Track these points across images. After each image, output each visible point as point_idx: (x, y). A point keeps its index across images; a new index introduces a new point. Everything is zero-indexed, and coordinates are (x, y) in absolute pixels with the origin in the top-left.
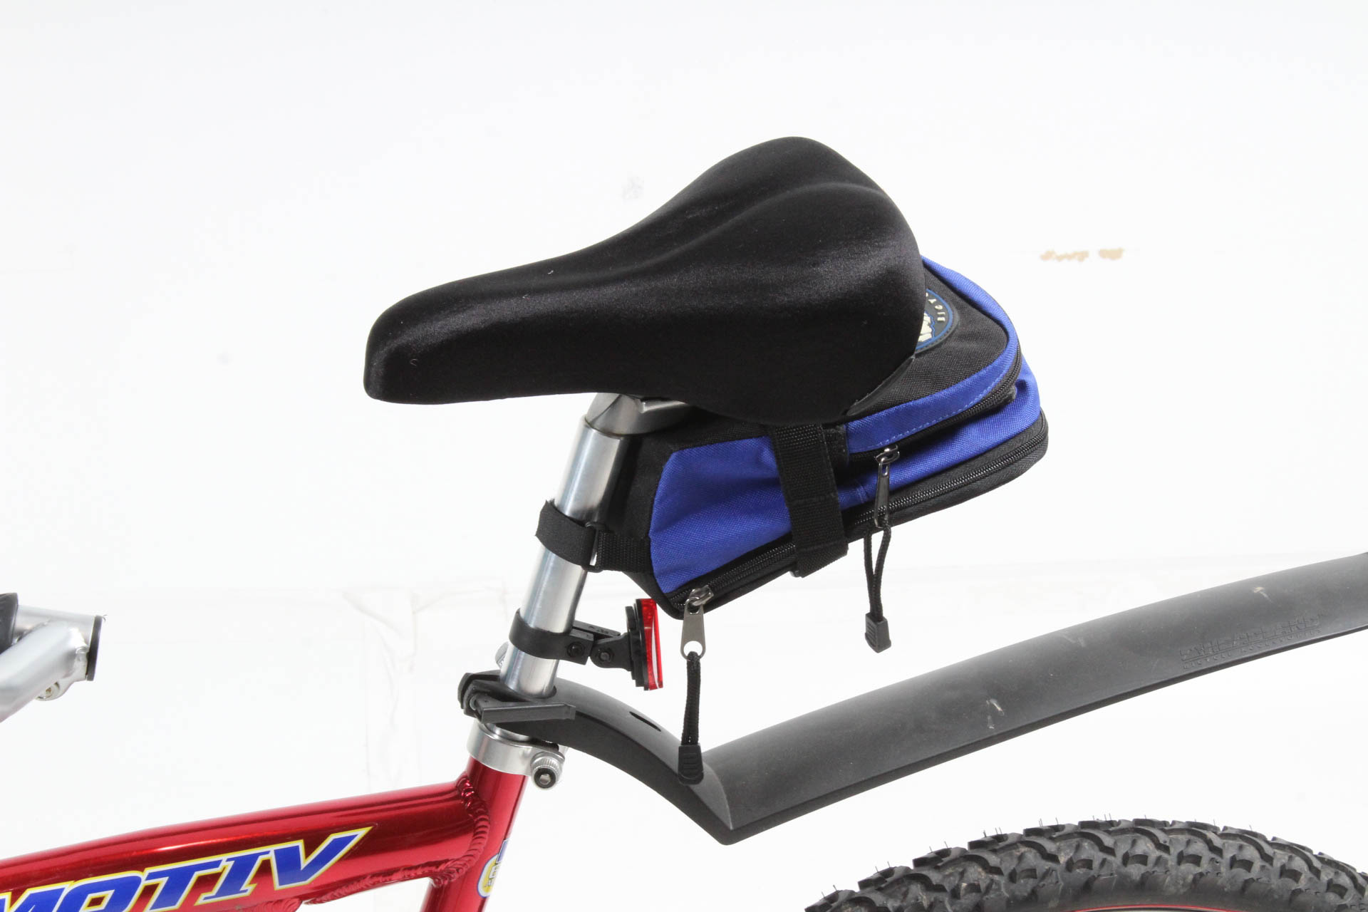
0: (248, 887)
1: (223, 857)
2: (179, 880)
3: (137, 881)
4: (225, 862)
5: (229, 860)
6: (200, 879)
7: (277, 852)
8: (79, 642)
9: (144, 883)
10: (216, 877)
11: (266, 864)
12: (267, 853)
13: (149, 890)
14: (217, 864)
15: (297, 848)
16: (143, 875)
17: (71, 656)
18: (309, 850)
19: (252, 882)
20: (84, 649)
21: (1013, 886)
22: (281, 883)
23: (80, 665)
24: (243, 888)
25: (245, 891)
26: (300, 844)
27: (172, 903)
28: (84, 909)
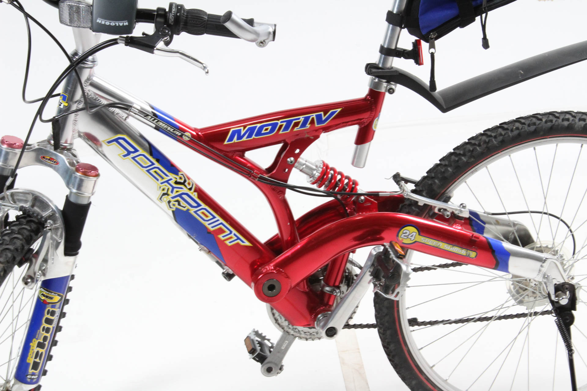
0: (308, 126)
1: (301, 117)
2: (289, 123)
3: (277, 123)
4: (302, 118)
5: (303, 117)
6: (295, 123)
7: (316, 116)
8: (271, 30)
9: (279, 124)
10: (299, 122)
11: (313, 119)
12: (313, 116)
13: (281, 126)
14: (299, 119)
15: (321, 114)
16: (279, 122)
17: (270, 33)
18: (325, 115)
19: (309, 124)
20: (273, 31)
21: (529, 128)
22: (317, 125)
23: (271, 36)
24: (307, 126)
25: (307, 127)
26: (322, 113)
27: (288, 130)
28: (263, 132)
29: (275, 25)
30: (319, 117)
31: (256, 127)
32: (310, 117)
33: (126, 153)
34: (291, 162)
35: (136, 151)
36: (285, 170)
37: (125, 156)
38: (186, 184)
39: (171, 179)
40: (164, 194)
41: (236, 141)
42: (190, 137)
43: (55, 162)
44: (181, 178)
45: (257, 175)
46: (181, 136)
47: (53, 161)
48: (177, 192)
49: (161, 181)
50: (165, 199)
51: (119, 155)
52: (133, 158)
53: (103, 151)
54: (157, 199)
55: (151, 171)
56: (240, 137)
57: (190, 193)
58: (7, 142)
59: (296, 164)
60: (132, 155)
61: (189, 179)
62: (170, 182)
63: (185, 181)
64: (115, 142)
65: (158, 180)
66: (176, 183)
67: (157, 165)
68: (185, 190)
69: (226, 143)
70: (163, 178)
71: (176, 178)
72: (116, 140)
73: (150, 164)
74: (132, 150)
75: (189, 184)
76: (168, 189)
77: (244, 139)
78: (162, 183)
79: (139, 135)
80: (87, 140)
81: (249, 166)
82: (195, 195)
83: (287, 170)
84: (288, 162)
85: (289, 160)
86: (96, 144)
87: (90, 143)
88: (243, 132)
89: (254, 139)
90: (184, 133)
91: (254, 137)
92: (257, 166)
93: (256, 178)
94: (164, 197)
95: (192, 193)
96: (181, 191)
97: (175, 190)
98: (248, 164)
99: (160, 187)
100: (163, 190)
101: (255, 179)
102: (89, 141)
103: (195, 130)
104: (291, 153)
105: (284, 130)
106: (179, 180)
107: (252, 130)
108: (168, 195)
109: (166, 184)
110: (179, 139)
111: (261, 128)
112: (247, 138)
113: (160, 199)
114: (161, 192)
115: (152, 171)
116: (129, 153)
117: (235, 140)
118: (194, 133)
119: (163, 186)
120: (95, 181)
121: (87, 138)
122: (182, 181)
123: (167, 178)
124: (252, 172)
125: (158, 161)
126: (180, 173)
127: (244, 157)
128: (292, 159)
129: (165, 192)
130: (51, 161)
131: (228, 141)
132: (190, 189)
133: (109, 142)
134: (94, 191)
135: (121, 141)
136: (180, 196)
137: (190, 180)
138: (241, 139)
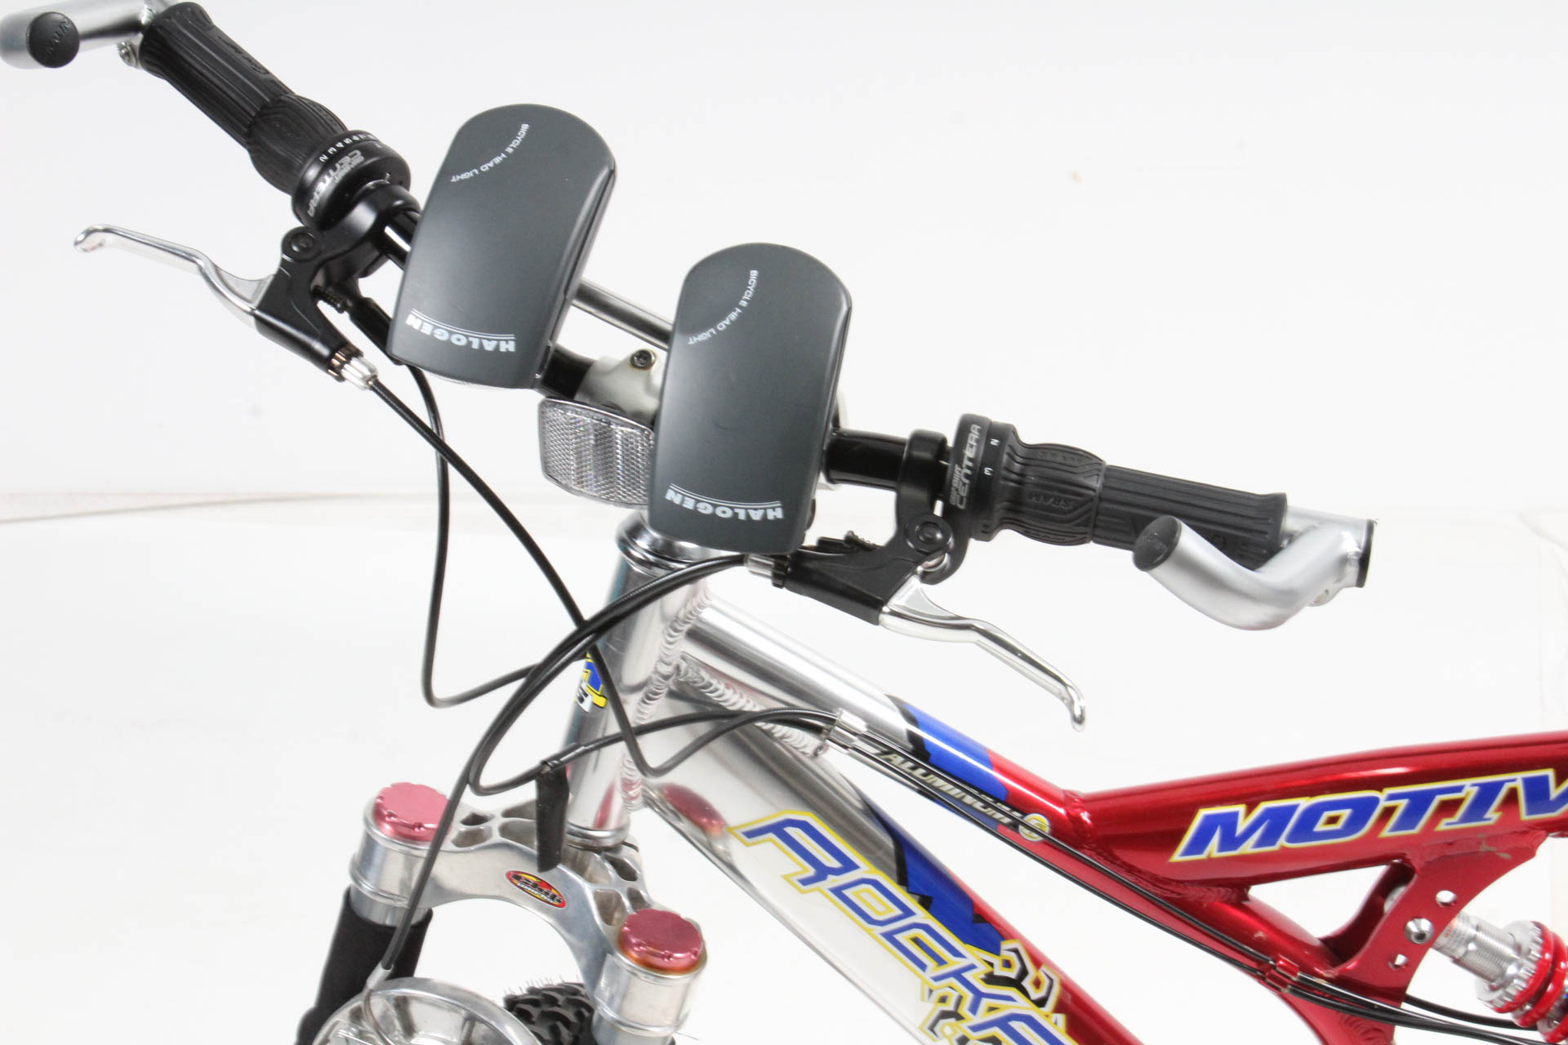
0: (1493, 815)
1: (1467, 783)
2: (1419, 803)
3: (1375, 801)
4: (1469, 788)
5: (1475, 785)
6: (1442, 804)
7: (1527, 781)
8: (1351, 545)
9: (1383, 804)
10: (1459, 802)
11: (1513, 793)
12: (1514, 780)
13: (1388, 812)
14: (1459, 789)
15: (1545, 779)
16: (1381, 795)
17: (1344, 561)
18: (1560, 781)
19: (1498, 810)
20: (1357, 553)
22: (1530, 811)
23: (1352, 571)
24: (1487, 816)
25: (1489, 819)
26: (1550, 773)
27: (1413, 826)
28: (1320, 827)
29: (1370, 528)
30: (1537, 790)
31: (1293, 808)
32: (1500, 785)
33: (811, 871)
34: (1421, 936)
35: (849, 865)
36: (1393, 959)
37: (806, 882)
38: (1027, 983)
39: (972, 967)
40: (945, 1015)
41: (1216, 854)
42: (1047, 830)
43: (553, 897)
44: (1007, 964)
45: (1289, 975)
46: (1015, 825)
47: (547, 894)
48: (992, 1009)
49: (933, 968)
50: (948, 1031)
51: (786, 878)
52: (838, 891)
53: (728, 854)
54: (921, 1028)
55: (899, 937)
56: (1231, 840)
57: (1037, 1014)
58: (391, 815)
59: (1442, 940)
60: (834, 881)
61: (1038, 962)
62: (967, 975)
63: (1024, 972)
64: (771, 836)
65: (923, 966)
66: (991, 979)
67: (922, 915)
68: (1022, 1006)
69: (1177, 857)
70: (941, 962)
71: (991, 964)
72: (778, 829)
73: (898, 912)
74: (831, 862)
75: (1037, 984)
76: (960, 999)
77: (1248, 848)
78: (937, 979)
79: (859, 805)
80: (671, 817)
81: (1260, 938)
82: (1056, 1023)
83: (1401, 960)
84: (1410, 932)
85: (1412, 926)
86: (703, 828)
87: (684, 825)
88: (1242, 825)
89: (1284, 848)
90: (1025, 814)
91: (1282, 842)
92: (1290, 932)
93: (1284, 985)
94: (942, 1022)
95: (1047, 1016)
96: (1006, 1009)
97: (985, 1003)
98: (1256, 931)
99: (931, 991)
100: (943, 1000)
101: (1279, 987)
102: (679, 819)
103: (1068, 800)
104: (1422, 905)
105: (1399, 826)
106: (1000, 971)
107: (1276, 821)
108: (959, 1017)
109: (953, 981)
110: (1009, 834)
111: (1313, 814)
112: (1259, 844)
113: (932, 1028)
114: (932, 1008)
115: (902, 938)
116: (822, 872)
117: (1213, 849)
118: (1062, 811)
119: (941, 988)
121: (671, 807)
122: (1012, 974)
123: (957, 963)
124: (1271, 962)
125: (926, 903)
126: (1006, 945)
127: (1246, 903)
128: (1425, 925)
129: (949, 1006)
130: (541, 890)
131: (1187, 852)
132: (1041, 1003)
133: (751, 834)
134: (685, 1011)
135: (794, 832)
136: (1003, 1023)
137: (1044, 968)
138: (1235, 848)
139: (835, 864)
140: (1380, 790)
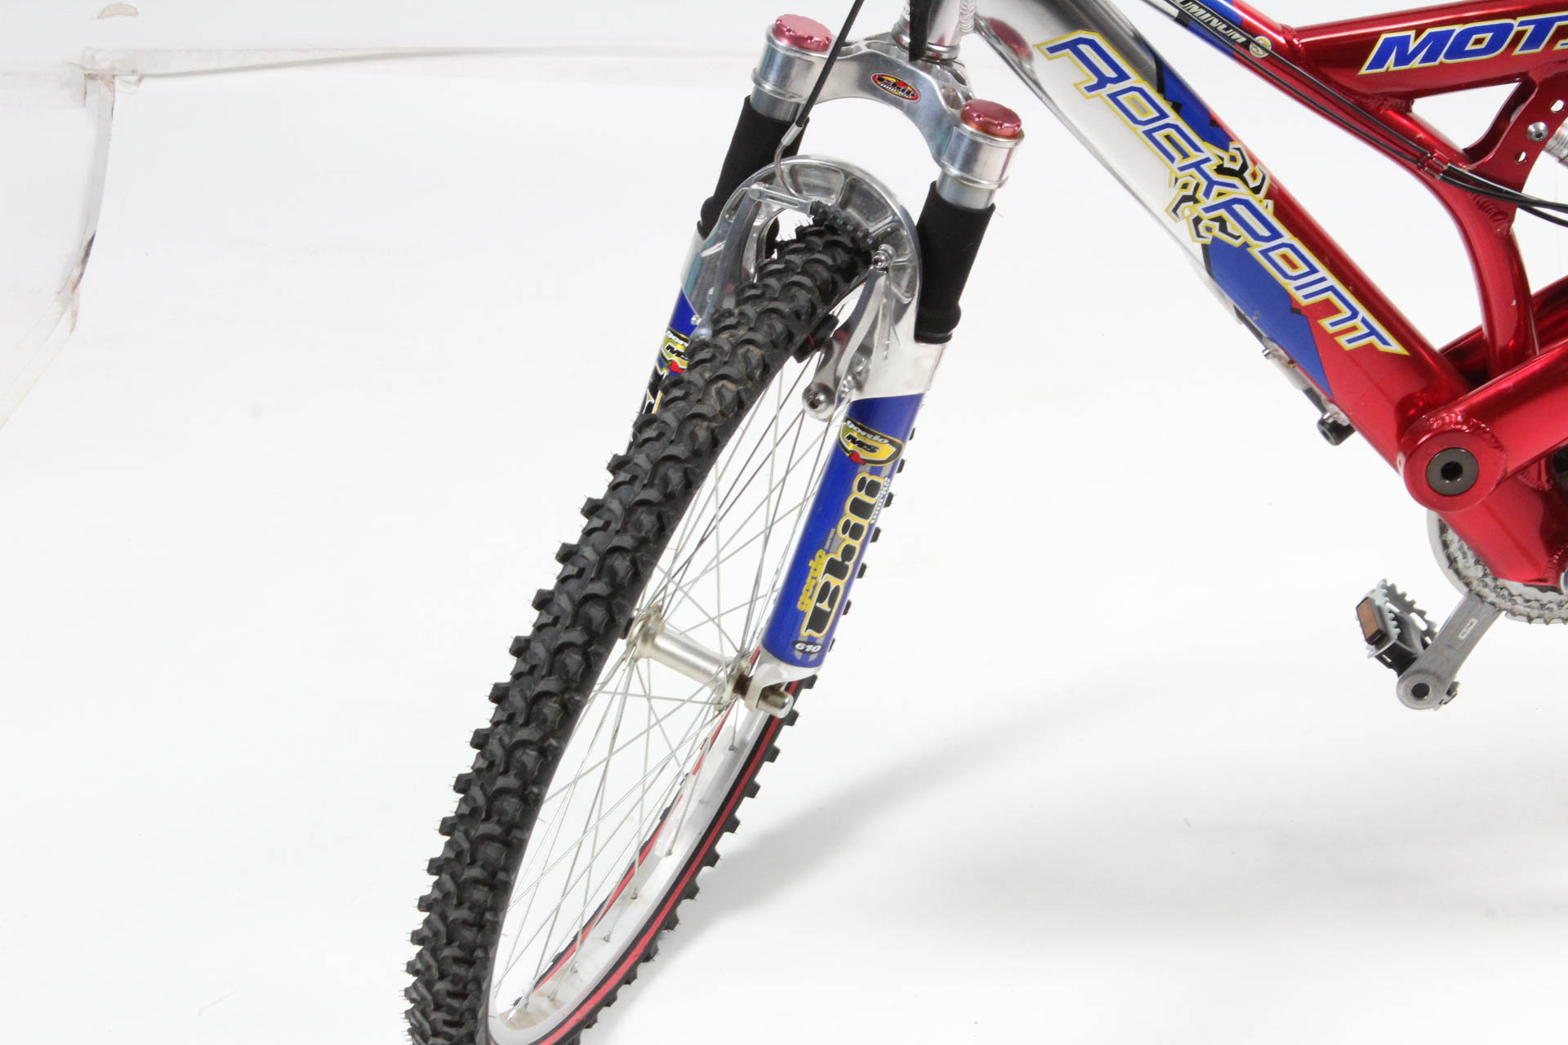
27: (1537, 47)
28: (1469, 47)
33: (1094, 80)
34: (1539, 135)
35: (1123, 76)
36: (1518, 156)
37: (1090, 89)
38: (1247, 175)
39: (1207, 160)
40: (1185, 199)
41: (1392, 69)
42: (1270, 48)
43: (908, 93)
44: (1233, 159)
45: (1441, 164)
46: (1246, 45)
47: (903, 91)
48: (1220, 194)
49: (1180, 161)
50: (1187, 212)
51: (1076, 85)
52: (1113, 97)
53: (1032, 71)
54: (1166, 210)
55: (1156, 135)
56: (1403, 59)
57: (1254, 199)
58: (789, 30)
59: (1551, 143)
60: (1111, 88)
61: (1255, 162)
62: (1204, 167)
63: (1244, 167)
64: (1067, 51)
65: (1172, 159)
66: (1221, 170)
67: (1173, 118)
68: (1242, 192)
69: (1364, 71)
70: (1185, 155)
71: (1222, 159)
72: (1073, 46)
73: (1156, 114)
74: (1110, 73)
75: (1254, 176)
76: (1198, 185)
77: (1416, 63)
78: (1182, 169)
79: (1132, 34)
80: (994, 41)
81: (1420, 138)
82: (1267, 207)
83: (1523, 156)
84: (1531, 133)
85: (1531, 128)
86: (1016, 52)
87: (1002, 48)
88: (1412, 46)
89: (1441, 63)
90: (1255, 37)
91: (1441, 58)
92: (1443, 140)
93: (1438, 172)
94: (1183, 205)
95: (1261, 201)
96: (1231, 194)
97: (1216, 189)
98: (1418, 133)
99: (1176, 180)
100: (1185, 186)
101: (1434, 174)
102: (999, 42)
103: (1284, 31)
104: (1540, 111)
105: (1526, 47)
106: (1228, 164)
107: (1438, 41)
108: (1196, 201)
109: (1193, 171)
110: (1239, 54)
111: (1465, 36)
112: (1423, 60)
113: (1175, 210)
114: (1176, 193)
115: (1158, 135)
116: (1103, 81)
117: (1390, 64)
118: (1282, 40)
119: (1184, 177)
120: (1011, 151)
121: (994, 34)
122: (1236, 167)
123: (1196, 156)
124: (1429, 155)
125: (1177, 107)
126: (1232, 145)
127: (1410, 115)
128: (1542, 126)
129: (1189, 192)
130: (899, 88)
131: (1370, 67)
132: (1256, 190)
133: (1053, 50)
134: (1004, 177)
135: (1084, 48)
136: (1227, 205)
137: (1258, 165)
138: (1407, 63)
139: (1112, 74)
140: (1515, 18)
